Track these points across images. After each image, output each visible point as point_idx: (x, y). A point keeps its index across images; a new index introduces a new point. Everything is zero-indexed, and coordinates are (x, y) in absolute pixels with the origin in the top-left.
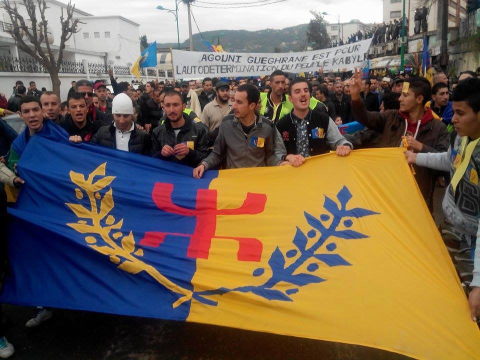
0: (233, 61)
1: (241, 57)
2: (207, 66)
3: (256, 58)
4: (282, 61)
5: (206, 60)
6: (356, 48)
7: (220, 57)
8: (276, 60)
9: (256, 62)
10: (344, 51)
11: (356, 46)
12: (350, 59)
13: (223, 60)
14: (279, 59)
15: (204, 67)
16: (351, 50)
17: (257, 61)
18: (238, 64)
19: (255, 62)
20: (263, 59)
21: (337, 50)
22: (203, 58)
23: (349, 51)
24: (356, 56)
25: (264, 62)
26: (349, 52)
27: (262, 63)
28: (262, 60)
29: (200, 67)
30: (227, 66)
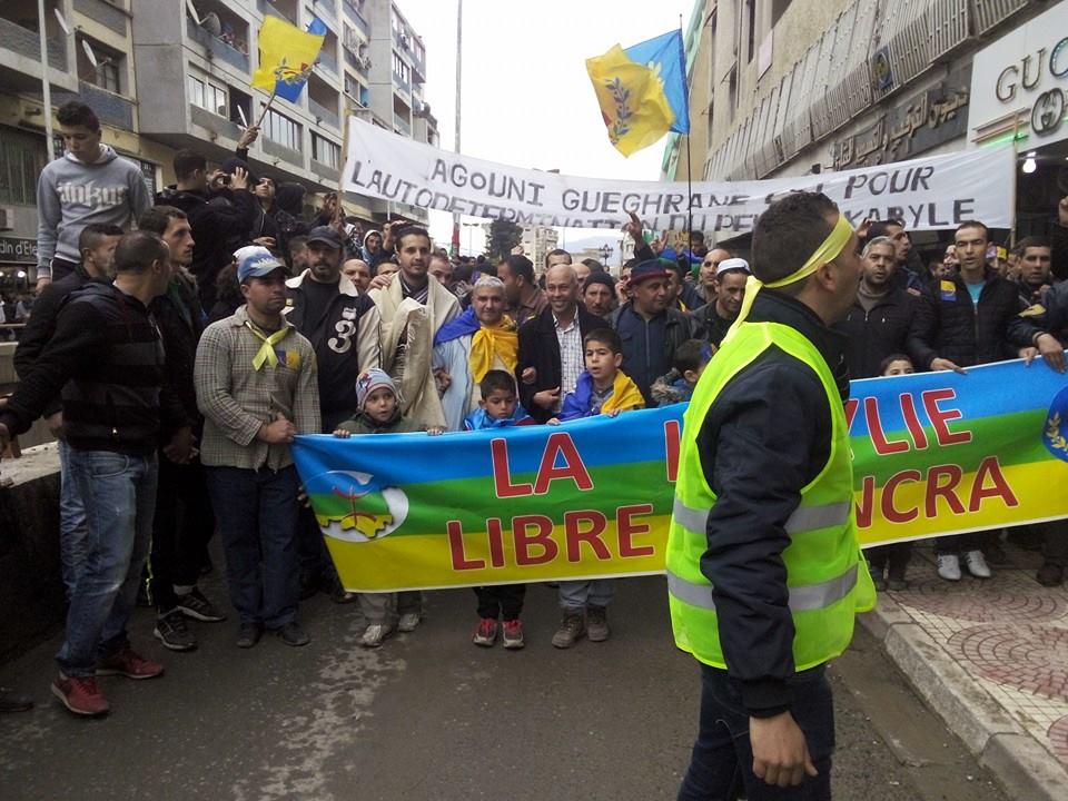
0: (521, 198)
1: (542, 187)
2: (444, 196)
3: (586, 193)
4: (667, 205)
5: (445, 180)
6: (917, 180)
7: (484, 180)
8: (646, 203)
9: (588, 206)
10: (877, 187)
11: (919, 170)
12: (904, 217)
13: (491, 192)
14: (656, 199)
15: (438, 195)
16: (900, 184)
17: (590, 205)
18: (534, 209)
19: (584, 209)
20: (607, 195)
21: (853, 180)
22: (437, 172)
23: (893, 183)
24: (921, 207)
25: (610, 207)
26: (893, 190)
27: (604, 210)
28: (606, 201)
29: (425, 190)
30: (504, 210)
